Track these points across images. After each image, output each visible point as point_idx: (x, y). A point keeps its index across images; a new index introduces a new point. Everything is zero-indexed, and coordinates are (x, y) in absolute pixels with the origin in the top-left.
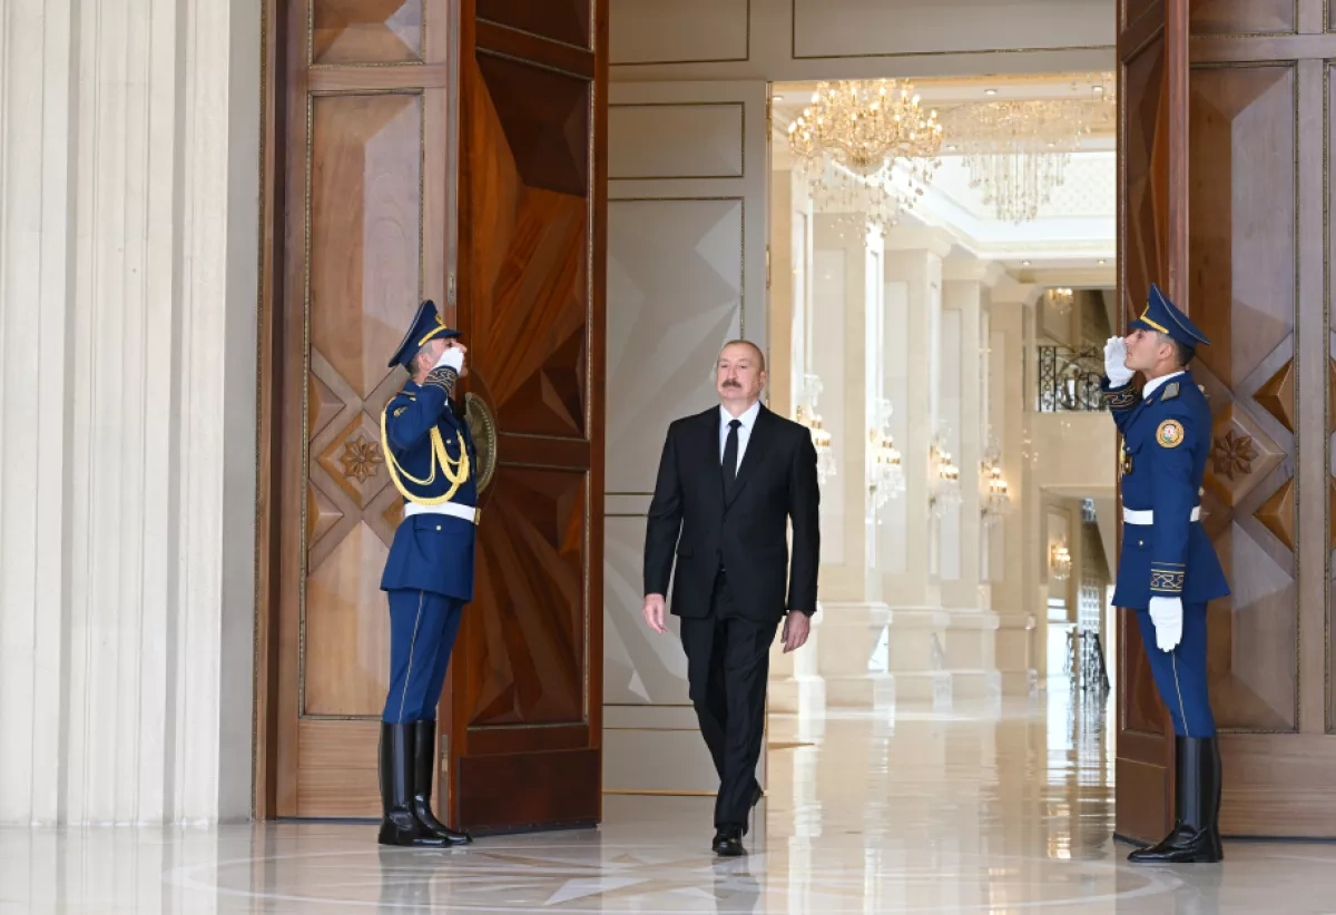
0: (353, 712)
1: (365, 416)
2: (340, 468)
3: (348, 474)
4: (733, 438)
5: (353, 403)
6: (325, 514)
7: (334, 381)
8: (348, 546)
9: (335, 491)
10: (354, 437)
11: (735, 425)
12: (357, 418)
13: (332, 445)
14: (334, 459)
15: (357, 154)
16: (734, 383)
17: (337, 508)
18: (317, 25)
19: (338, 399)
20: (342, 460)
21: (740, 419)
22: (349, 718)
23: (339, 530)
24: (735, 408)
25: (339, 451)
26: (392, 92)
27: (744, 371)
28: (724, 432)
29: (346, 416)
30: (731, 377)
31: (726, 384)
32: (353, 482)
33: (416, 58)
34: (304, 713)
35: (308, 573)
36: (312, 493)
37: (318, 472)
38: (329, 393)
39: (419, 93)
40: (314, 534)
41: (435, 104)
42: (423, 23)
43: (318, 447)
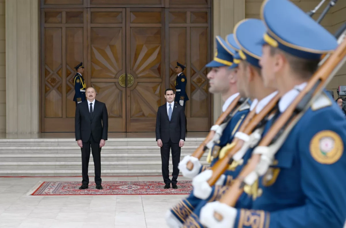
2: (50, 82)
4: (91, 107)
5: (52, 72)
6: (48, 88)
7: (49, 69)
8: (51, 93)
9: (49, 85)
10: (52, 77)
11: (91, 104)
12: (52, 75)
13: (49, 78)
14: (49, 80)
15: (52, 37)
17: (50, 88)
18: (46, 16)
22: (52, 118)
23: (50, 90)
24: (91, 101)
25: (50, 79)
26: (57, 27)
27: (93, 93)
29: (50, 74)
30: (91, 95)
32: (52, 84)
33: (61, 23)
34: (45, 117)
35: (45, 97)
36: (46, 85)
37: (47, 83)
38: (49, 71)
39: (61, 28)
40: (46, 91)
41: (64, 30)
42: (61, 17)
43: (46, 79)
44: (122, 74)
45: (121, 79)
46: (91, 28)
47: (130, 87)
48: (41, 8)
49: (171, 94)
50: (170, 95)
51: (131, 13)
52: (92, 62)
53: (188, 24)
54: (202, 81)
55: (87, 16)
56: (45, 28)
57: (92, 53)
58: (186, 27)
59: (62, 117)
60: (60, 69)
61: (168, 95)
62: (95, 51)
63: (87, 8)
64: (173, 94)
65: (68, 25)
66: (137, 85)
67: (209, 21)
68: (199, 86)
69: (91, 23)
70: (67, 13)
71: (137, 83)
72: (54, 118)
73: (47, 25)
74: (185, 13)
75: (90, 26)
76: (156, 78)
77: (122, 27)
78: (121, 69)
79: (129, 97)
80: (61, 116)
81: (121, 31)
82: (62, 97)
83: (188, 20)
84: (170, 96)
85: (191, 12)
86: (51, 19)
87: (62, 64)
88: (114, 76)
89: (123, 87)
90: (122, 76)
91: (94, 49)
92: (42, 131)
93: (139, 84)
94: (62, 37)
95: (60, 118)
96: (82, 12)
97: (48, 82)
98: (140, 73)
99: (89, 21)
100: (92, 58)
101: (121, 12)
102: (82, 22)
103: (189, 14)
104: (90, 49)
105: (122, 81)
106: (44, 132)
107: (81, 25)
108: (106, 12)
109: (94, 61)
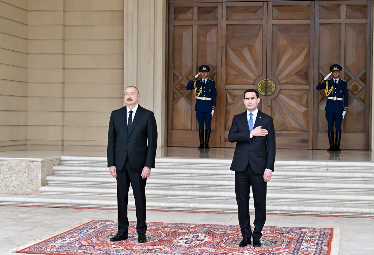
0: (181, 129)
1: (183, 80)
2: (178, 88)
3: (180, 89)
4: (131, 116)
5: (181, 78)
6: (176, 96)
7: (178, 74)
8: (180, 102)
9: (178, 93)
10: (181, 83)
11: (131, 112)
12: (181, 80)
13: (177, 84)
14: (177, 87)
15: (182, 36)
16: (130, 99)
17: (178, 95)
18: (175, 13)
19: (178, 77)
20: (179, 87)
21: (132, 110)
22: (180, 130)
23: (178, 99)
24: (131, 107)
25: (178, 85)
26: (188, 25)
27: (133, 95)
28: (128, 115)
29: (179, 80)
30: (129, 97)
31: (128, 100)
32: (181, 91)
33: (192, 20)
34: (172, 129)
35: (173, 106)
36: (174, 92)
37: (174, 89)
38: (177, 76)
39: (192, 26)
40: (174, 99)
41: (195, 27)
42: (193, 14)
43: (175, 84)
44: (261, 80)
45: (260, 85)
46: (227, 25)
47: (271, 95)
48: (169, 3)
49: (253, 98)
50: (250, 99)
51: (274, 7)
52: (226, 65)
53: (343, 20)
54: (359, 89)
55: (222, 12)
56: (174, 26)
57: (227, 55)
58: (340, 24)
59: (191, 130)
60: (190, 74)
61: (248, 99)
62: (231, 53)
63: (222, 2)
64: (256, 97)
65: (200, 23)
66: (279, 93)
67: (369, 16)
68: (355, 95)
69: (227, 19)
70: (199, 8)
71: (279, 90)
72: (182, 130)
73: (176, 23)
74: (339, 6)
75: (225, 23)
76: (302, 84)
77: (262, 25)
78: (261, 74)
79: (269, 106)
80: (190, 128)
81: (262, 29)
82: (192, 106)
83: (343, 15)
84: (250, 101)
85: (347, 5)
86: (181, 16)
87: (192, 68)
88: (253, 82)
89: (262, 95)
90: (261, 82)
91: (229, 49)
92: (169, 146)
93: (281, 91)
94: (193, 36)
95: (189, 130)
96: (216, 7)
97: (176, 88)
98: (284, 78)
99: (224, 18)
100: (227, 61)
101: (262, 6)
102: (216, 19)
103: (343, 8)
104: (225, 50)
105: (262, 89)
106: (171, 147)
107: (215, 22)
108: (244, 6)
109: (228, 64)
